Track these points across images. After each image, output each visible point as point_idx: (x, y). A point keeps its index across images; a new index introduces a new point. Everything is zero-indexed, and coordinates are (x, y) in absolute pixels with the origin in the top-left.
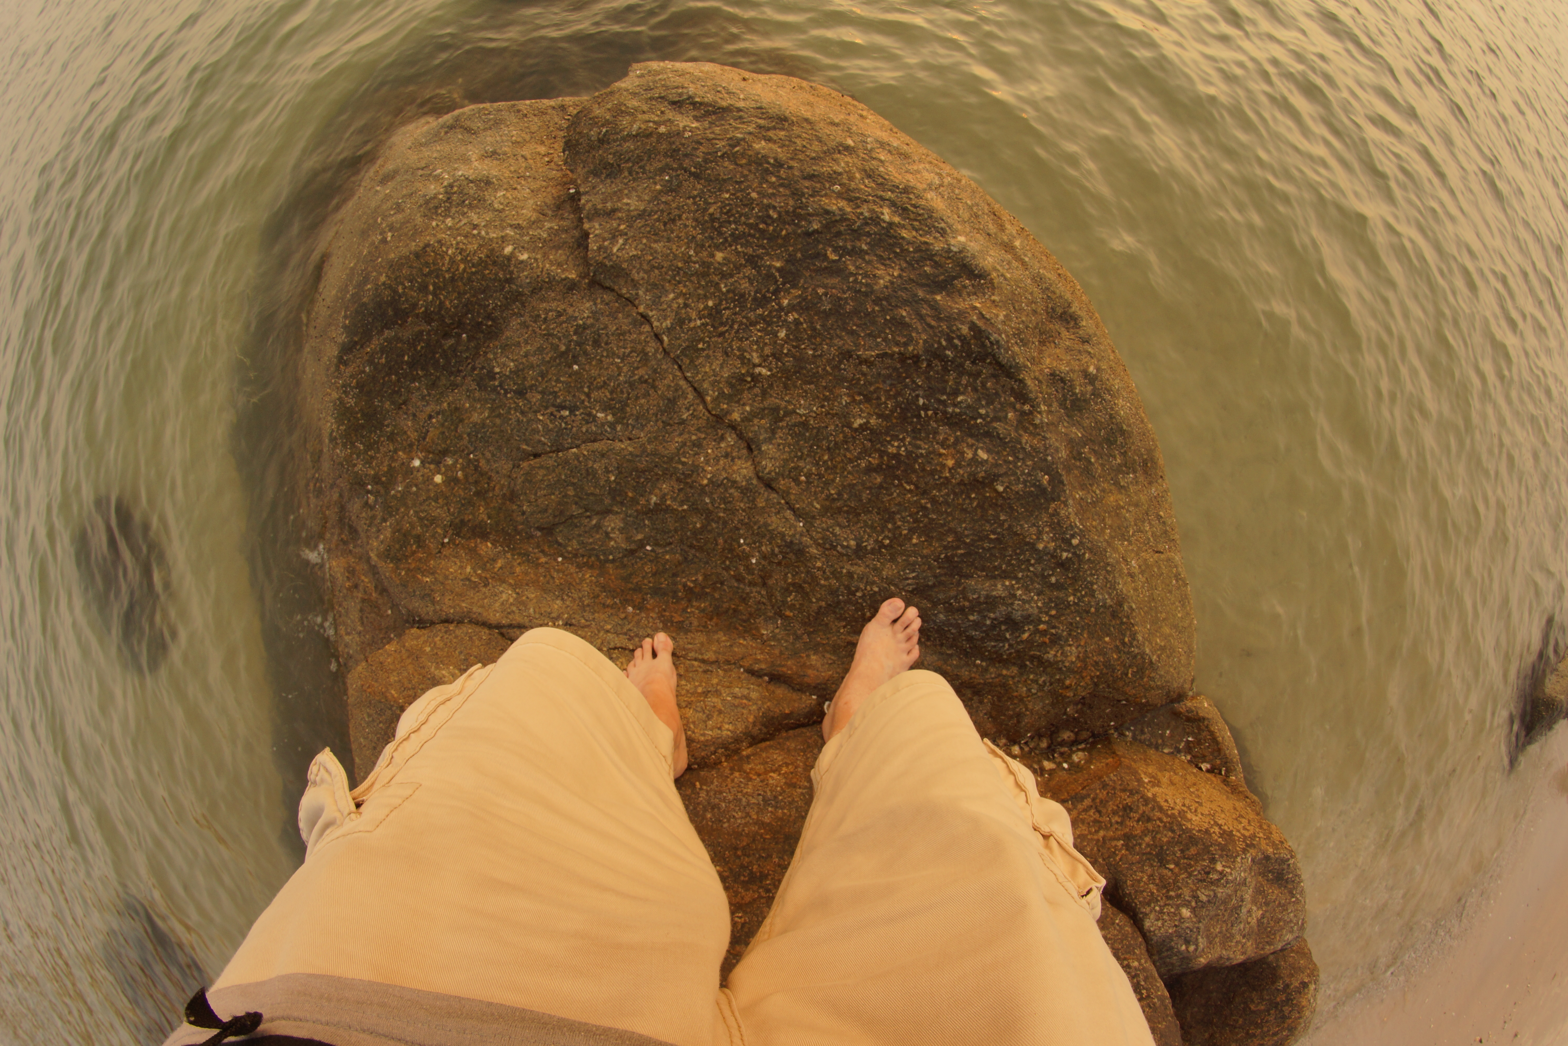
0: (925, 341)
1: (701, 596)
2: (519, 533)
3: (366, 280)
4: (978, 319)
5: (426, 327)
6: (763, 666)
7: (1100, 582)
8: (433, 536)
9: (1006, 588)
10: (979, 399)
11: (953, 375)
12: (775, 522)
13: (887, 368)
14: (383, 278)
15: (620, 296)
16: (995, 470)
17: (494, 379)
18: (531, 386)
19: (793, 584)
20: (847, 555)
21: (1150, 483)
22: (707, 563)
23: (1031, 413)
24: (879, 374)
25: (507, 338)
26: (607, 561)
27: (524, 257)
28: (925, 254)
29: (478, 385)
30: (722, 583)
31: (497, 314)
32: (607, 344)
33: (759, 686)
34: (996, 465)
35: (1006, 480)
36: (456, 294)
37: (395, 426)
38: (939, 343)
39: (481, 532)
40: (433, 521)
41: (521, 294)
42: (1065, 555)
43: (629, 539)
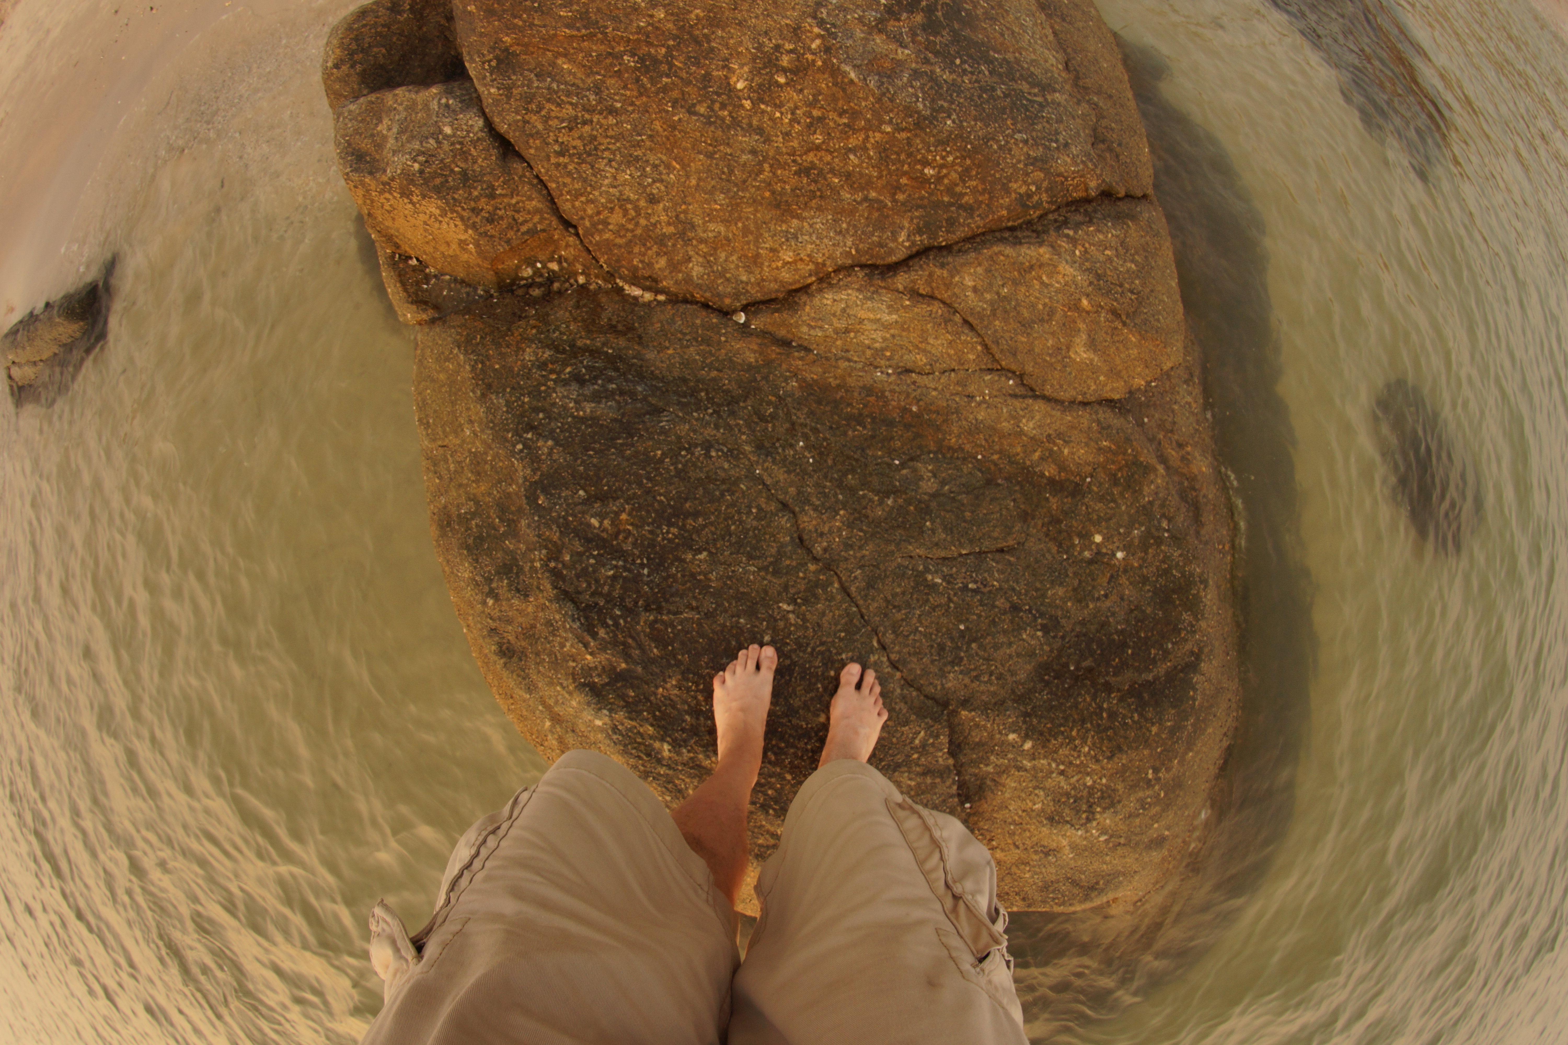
0: (638, 623)
1: (850, 418)
2: (1018, 483)
3: (1172, 731)
4: (589, 643)
5: (1112, 680)
6: (796, 354)
7: (500, 412)
8: (1101, 484)
9: (583, 409)
10: (594, 572)
11: (616, 594)
12: (781, 475)
13: (674, 602)
14: (1154, 730)
15: (919, 689)
16: (585, 508)
17: (1041, 625)
18: (1005, 613)
19: (767, 422)
20: (719, 444)
21: (445, 507)
22: (844, 446)
23: (549, 560)
24: (682, 598)
25: (1030, 663)
26: (935, 453)
27: (1012, 737)
28: (632, 709)
29: (1059, 622)
30: (831, 428)
31: (1039, 686)
32: (932, 646)
33: (800, 338)
34: (583, 513)
35: (576, 500)
36: (1081, 706)
37: (1141, 590)
38: (626, 622)
39: (1055, 485)
40: (1101, 499)
41: (1014, 701)
42: (529, 436)
43: (915, 470)
